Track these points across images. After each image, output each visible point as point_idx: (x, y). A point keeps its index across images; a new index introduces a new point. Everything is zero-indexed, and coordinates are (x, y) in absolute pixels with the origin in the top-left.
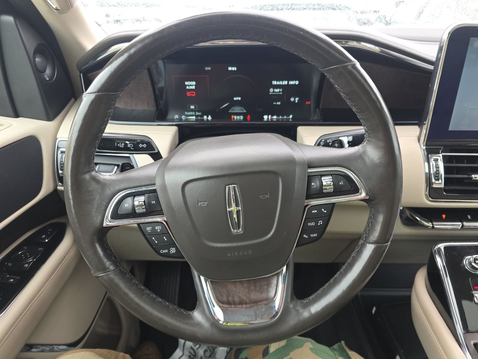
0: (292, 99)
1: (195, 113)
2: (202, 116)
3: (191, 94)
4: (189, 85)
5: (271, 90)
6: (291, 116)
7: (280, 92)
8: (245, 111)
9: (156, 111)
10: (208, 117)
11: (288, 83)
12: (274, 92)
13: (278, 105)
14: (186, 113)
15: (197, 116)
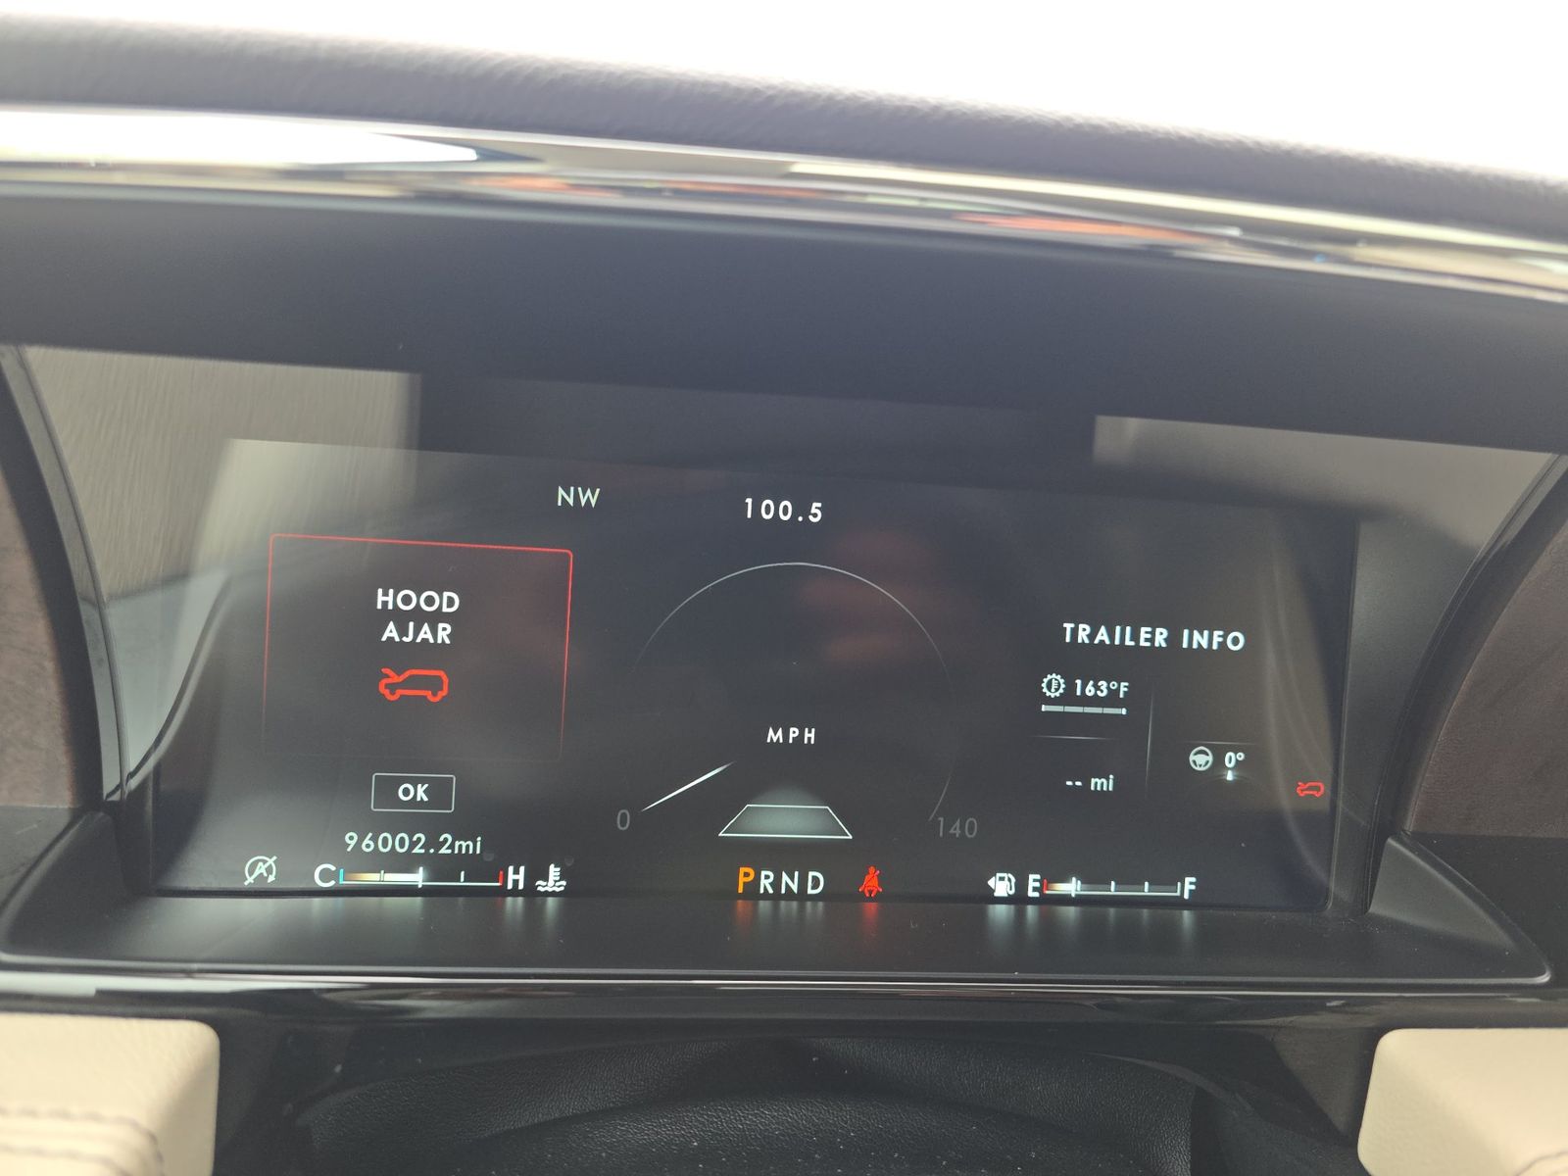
0: (1201, 760)
1: (433, 842)
2: (488, 867)
3: (412, 682)
4: (401, 619)
5: (1054, 684)
6: (1189, 884)
7: (1112, 699)
8: (850, 837)
9: (76, 815)
10: (537, 873)
11: (1174, 639)
12: (1068, 697)
13: (1102, 794)
14: (351, 839)
15: (441, 867)
